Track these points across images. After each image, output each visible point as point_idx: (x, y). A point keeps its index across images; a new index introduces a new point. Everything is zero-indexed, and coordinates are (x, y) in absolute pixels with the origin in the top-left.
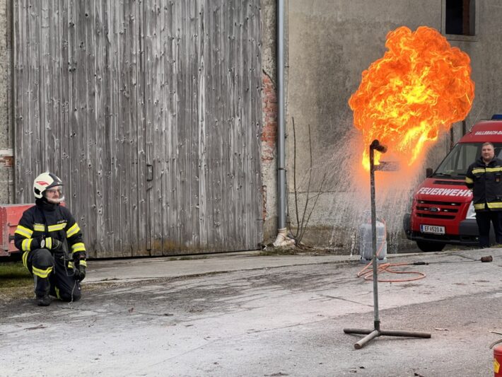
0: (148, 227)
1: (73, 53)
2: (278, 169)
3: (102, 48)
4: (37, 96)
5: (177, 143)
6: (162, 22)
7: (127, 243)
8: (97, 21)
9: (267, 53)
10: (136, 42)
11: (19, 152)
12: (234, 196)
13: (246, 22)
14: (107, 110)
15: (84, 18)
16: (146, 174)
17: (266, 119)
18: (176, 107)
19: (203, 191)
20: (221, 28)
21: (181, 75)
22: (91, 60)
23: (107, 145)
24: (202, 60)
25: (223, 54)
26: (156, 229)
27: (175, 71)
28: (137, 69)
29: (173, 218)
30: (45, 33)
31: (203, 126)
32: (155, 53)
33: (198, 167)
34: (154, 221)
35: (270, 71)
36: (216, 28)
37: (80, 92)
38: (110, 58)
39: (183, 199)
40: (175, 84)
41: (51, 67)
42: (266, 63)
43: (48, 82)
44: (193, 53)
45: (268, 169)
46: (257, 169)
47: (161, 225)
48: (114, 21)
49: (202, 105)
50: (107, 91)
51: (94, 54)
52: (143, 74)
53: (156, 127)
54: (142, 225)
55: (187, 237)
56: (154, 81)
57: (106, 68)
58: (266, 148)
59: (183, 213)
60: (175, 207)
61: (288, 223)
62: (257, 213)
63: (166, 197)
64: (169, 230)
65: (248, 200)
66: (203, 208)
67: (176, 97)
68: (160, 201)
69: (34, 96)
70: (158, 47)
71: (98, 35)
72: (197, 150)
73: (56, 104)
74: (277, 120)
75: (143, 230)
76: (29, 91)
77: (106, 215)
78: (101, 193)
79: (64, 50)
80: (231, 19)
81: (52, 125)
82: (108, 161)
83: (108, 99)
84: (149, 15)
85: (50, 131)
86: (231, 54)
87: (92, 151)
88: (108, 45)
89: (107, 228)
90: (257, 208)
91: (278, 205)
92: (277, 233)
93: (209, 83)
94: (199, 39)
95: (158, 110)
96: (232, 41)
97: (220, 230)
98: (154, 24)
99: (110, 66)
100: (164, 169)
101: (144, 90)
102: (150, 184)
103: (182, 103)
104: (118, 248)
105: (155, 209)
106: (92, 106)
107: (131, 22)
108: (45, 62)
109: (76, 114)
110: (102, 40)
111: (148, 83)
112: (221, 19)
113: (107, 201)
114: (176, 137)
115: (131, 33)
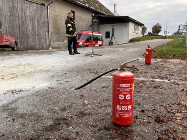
0: (28, 45)
1: (12, 13)
2: (49, 37)
3: (17, 12)
4: (5, 20)
5: (32, 31)
6: (28, 9)
7: (24, 48)
8: (16, 7)
9: (46, 17)
10: (24, 12)
11: (2, 30)
12: (42, 41)
13: (43, 11)
14: (19, 24)
15: (14, 6)
16: (27, 36)
17: (47, 29)
18: (32, 25)
19: (37, 40)
20: (39, 12)
21: (32, 19)
22: (15, 14)
23: (19, 30)
24: (36, 17)
25: (39, 17)
26: (29, 45)
27: (31, 18)
28: (24, 17)
29: (32, 44)
30: (6, 8)
31: (36, 29)
32: (27, 15)
33: (36, 35)
34: (29, 44)
35: (47, 21)
36: (38, 12)
37: (14, 20)
38: (19, 14)
39: (34, 41)
40: (31, 21)
41: (7, 15)
42: (46, 19)
43: (7, 17)
44: (34, 15)
45: (47, 37)
46: (46, 37)
47: (30, 45)
48: (19, 8)
49: (36, 25)
50: (19, 20)
51: (16, 13)
52: (25, 18)
53: (28, 28)
54: (27, 45)
55: (35, 47)
56: (27, 20)
57: (18, 16)
58: (47, 33)
59: (34, 43)
60: (33, 42)
61: (51, 46)
62: (46, 44)
63: (31, 40)
64: (32, 46)
65: (45, 41)
66: (37, 42)
67: (31, 23)
68: (30, 41)
69: (4, 20)
70: (28, 14)
71: (16, 10)
72: (36, 32)
73: (9, 22)
74: (48, 29)
75: (27, 46)
76: (3, 19)
77: (20, 43)
78: (19, 39)
79: (10, 12)
80: (40, 11)
81: (8, 25)
82: (20, 33)
83: (19, 22)
84: (26, 7)
85: (8, 27)
86: (41, 17)
87: (17, 31)
88: (18, 12)
89: (21, 45)
90: (46, 43)
91: (49, 43)
92: (49, 47)
93: (37, 21)
94: (35, 13)
95: (28, 25)
96: (41, 15)
97: (40, 46)
98: (27, 9)
99: (19, 16)
100: (30, 35)
101: (26, 21)
102: (28, 38)
103: (33, 24)
104: (23, 48)
105: (29, 42)
106: (16, 23)
107: (23, 8)
108: (6, 13)
109: (13, 24)
110: (17, 11)
111: (26, 20)
112: (39, 10)
113: (20, 40)
114: (32, 30)
115: (23, 10)
